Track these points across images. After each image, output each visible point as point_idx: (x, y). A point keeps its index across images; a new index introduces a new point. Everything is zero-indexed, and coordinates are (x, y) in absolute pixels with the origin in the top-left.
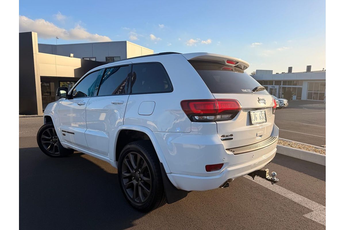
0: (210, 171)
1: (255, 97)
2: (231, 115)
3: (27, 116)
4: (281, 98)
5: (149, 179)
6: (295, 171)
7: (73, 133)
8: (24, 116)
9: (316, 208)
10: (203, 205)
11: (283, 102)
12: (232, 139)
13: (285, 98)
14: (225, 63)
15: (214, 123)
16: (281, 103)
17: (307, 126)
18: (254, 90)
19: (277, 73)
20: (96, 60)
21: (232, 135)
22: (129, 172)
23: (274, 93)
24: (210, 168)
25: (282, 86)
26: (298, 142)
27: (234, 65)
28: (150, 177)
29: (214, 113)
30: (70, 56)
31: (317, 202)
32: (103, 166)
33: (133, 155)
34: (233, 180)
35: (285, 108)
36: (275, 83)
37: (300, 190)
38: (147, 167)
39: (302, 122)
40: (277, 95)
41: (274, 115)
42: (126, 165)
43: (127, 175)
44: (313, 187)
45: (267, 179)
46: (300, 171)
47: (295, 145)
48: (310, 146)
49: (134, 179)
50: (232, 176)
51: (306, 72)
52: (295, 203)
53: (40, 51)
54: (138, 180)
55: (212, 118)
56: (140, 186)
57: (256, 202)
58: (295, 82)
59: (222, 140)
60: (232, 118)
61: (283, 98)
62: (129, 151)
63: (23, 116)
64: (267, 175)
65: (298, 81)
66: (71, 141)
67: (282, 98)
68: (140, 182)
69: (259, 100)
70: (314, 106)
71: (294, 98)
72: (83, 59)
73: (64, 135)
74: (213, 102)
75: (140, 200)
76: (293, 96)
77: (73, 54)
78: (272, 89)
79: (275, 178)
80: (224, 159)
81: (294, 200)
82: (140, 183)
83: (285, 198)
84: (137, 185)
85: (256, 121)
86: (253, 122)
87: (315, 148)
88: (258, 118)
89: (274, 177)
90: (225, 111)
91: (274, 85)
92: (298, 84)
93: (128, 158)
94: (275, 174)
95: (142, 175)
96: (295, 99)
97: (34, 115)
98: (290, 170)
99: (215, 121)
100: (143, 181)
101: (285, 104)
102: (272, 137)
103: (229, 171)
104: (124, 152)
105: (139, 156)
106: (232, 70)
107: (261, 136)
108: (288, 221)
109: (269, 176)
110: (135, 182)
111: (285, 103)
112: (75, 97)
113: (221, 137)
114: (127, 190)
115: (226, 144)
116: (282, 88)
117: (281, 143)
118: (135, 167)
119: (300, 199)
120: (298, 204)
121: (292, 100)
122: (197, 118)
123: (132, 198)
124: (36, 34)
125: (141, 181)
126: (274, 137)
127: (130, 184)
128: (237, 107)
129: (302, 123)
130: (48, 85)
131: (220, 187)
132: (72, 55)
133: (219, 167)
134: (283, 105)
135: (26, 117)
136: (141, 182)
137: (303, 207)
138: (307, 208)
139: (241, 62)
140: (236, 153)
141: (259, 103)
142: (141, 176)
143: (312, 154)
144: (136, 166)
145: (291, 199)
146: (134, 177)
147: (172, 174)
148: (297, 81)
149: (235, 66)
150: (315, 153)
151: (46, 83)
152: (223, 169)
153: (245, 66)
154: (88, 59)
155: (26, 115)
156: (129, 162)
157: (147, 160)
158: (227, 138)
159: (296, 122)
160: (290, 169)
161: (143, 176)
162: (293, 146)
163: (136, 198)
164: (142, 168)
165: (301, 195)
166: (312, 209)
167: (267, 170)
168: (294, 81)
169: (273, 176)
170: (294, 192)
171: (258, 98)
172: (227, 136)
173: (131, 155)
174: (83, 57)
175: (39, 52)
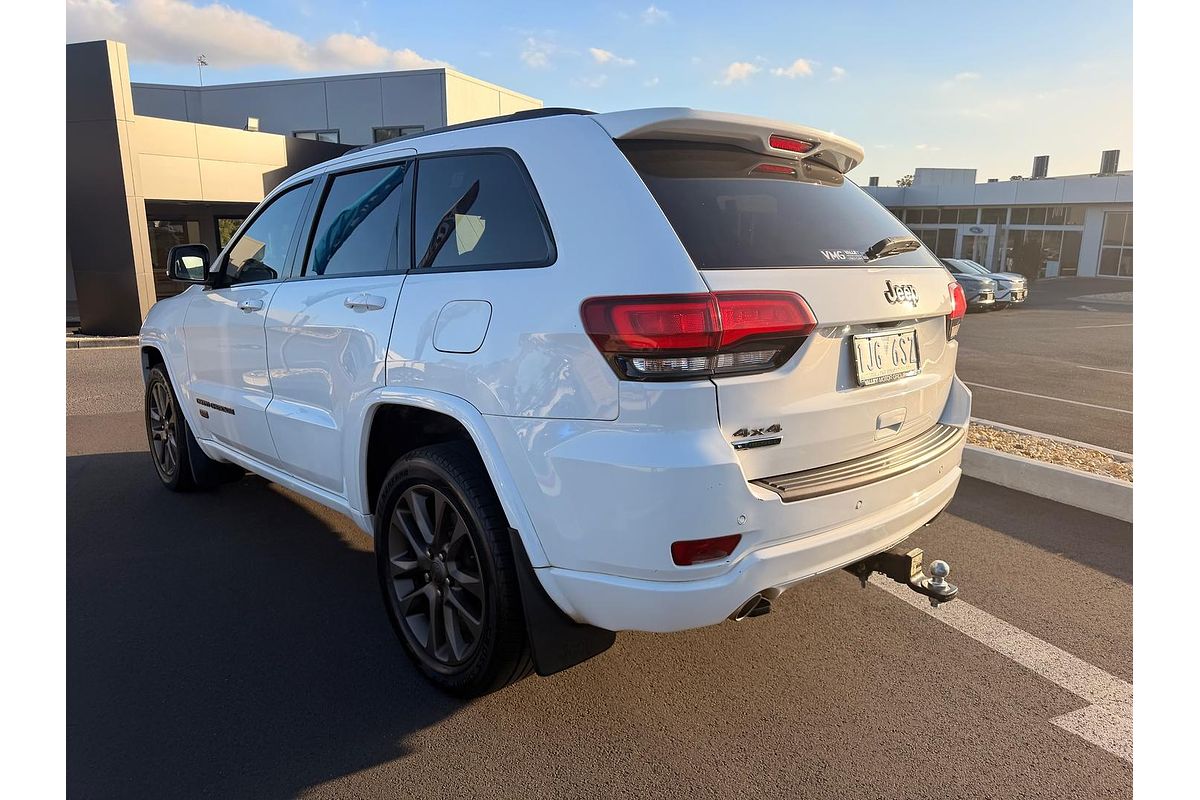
0: (690, 564)
1: (874, 277)
2: (774, 352)
3: (106, 339)
4: (1002, 268)
5: (476, 581)
6: (1035, 548)
7: (232, 412)
8: (95, 342)
9: (1103, 694)
10: (682, 674)
11: (1011, 286)
12: (778, 441)
13: (1016, 271)
14: (764, 148)
15: (707, 384)
16: (1000, 288)
17: (1092, 375)
18: (871, 254)
19: (990, 181)
20: (339, 140)
21: (776, 428)
22: (411, 555)
23: (978, 252)
24: (686, 553)
25: (1008, 226)
26: (1052, 438)
27: (804, 155)
28: (478, 571)
29: (708, 345)
30: (246, 128)
31: (1107, 670)
32: (339, 527)
33: (420, 494)
34: (782, 591)
35: (1014, 306)
36: (983, 214)
37: (1047, 622)
38: (466, 535)
39: (1075, 361)
40: (989, 259)
41: (954, 344)
42: (400, 532)
43: (405, 565)
44: (1093, 612)
45: (914, 587)
46: (1052, 549)
47: (1041, 448)
48: (1096, 452)
49: (430, 579)
50: (779, 580)
51: (1099, 175)
52: (1025, 671)
53: (139, 110)
54: (440, 585)
55: (700, 363)
56: (449, 603)
57: (881, 666)
58: (1055, 213)
59: (736, 447)
60: (778, 362)
61: (1010, 269)
62: (408, 481)
63: (92, 339)
64: (913, 571)
65: (1067, 208)
66: (230, 438)
67: (1006, 270)
68: (450, 592)
69: (890, 291)
70: (1122, 299)
71: (1052, 269)
72: (295, 135)
73: (205, 415)
74: (700, 306)
75: (452, 656)
76: (1050, 264)
77: (256, 118)
78: (973, 237)
79: (944, 584)
80: (742, 520)
81: (1020, 661)
82: (450, 596)
83: (989, 653)
84: (441, 602)
85: (877, 372)
86: (862, 376)
87: (1116, 459)
88: (887, 359)
89: (940, 581)
90: (753, 336)
91: (978, 225)
92: (1067, 220)
93: (405, 505)
94: (942, 567)
95: (453, 567)
96: (1055, 273)
97: (130, 335)
98: (1016, 545)
99: (710, 378)
100: (460, 589)
101: (1014, 294)
102: (945, 427)
103: (764, 562)
104: (389, 484)
105: (441, 498)
106: (795, 177)
107: (895, 427)
108: (993, 741)
109: (921, 575)
110: (431, 591)
111: (1016, 290)
112: (237, 280)
113: (735, 435)
114: (407, 619)
115: (750, 464)
116: (1007, 233)
117: (990, 441)
118: (429, 538)
119: (1045, 656)
120: (1036, 676)
121: (1043, 275)
122: (639, 365)
123: (425, 646)
124: (122, 46)
125: (451, 585)
126: (952, 428)
127: (416, 597)
128: (800, 322)
129: (1073, 364)
130: (180, 228)
131: (733, 617)
132: (253, 123)
133: (724, 546)
134: (1008, 298)
135: (103, 344)
136: (452, 591)
137: (1051, 686)
138: (1068, 692)
139: (828, 142)
140: (788, 494)
141: (889, 301)
142: (450, 571)
143: (1100, 484)
144: (433, 534)
145: (1008, 656)
146: (428, 572)
147: (554, 571)
148: (1064, 209)
149: (806, 160)
150: (1112, 479)
151: (174, 222)
152: (739, 556)
153: (848, 160)
154: (312, 137)
155: (105, 336)
156: (411, 520)
157: (467, 512)
158: (757, 438)
159: (1052, 360)
160: (1015, 541)
161: (455, 568)
162: (1032, 452)
163: (438, 649)
164: (452, 541)
165: (1047, 640)
166: (1088, 698)
167: (916, 555)
168: (1051, 208)
169: (938, 575)
170: (1024, 627)
171: (888, 284)
172: (756, 433)
173: (414, 495)
174: (295, 130)
175: (137, 112)
